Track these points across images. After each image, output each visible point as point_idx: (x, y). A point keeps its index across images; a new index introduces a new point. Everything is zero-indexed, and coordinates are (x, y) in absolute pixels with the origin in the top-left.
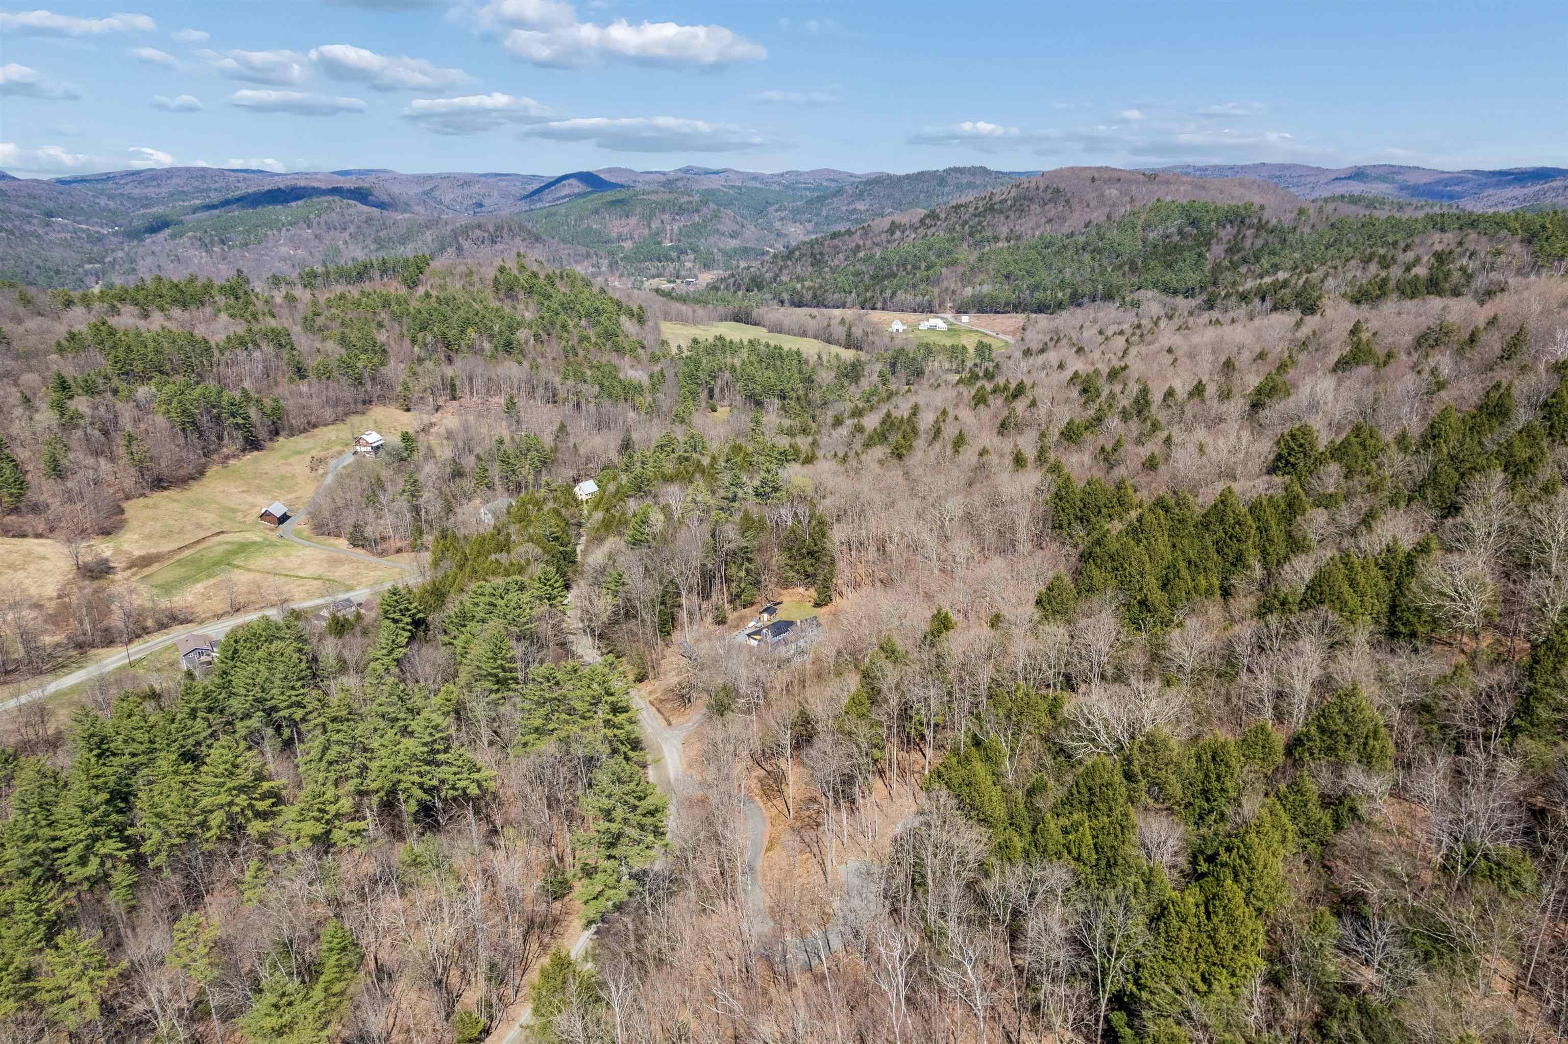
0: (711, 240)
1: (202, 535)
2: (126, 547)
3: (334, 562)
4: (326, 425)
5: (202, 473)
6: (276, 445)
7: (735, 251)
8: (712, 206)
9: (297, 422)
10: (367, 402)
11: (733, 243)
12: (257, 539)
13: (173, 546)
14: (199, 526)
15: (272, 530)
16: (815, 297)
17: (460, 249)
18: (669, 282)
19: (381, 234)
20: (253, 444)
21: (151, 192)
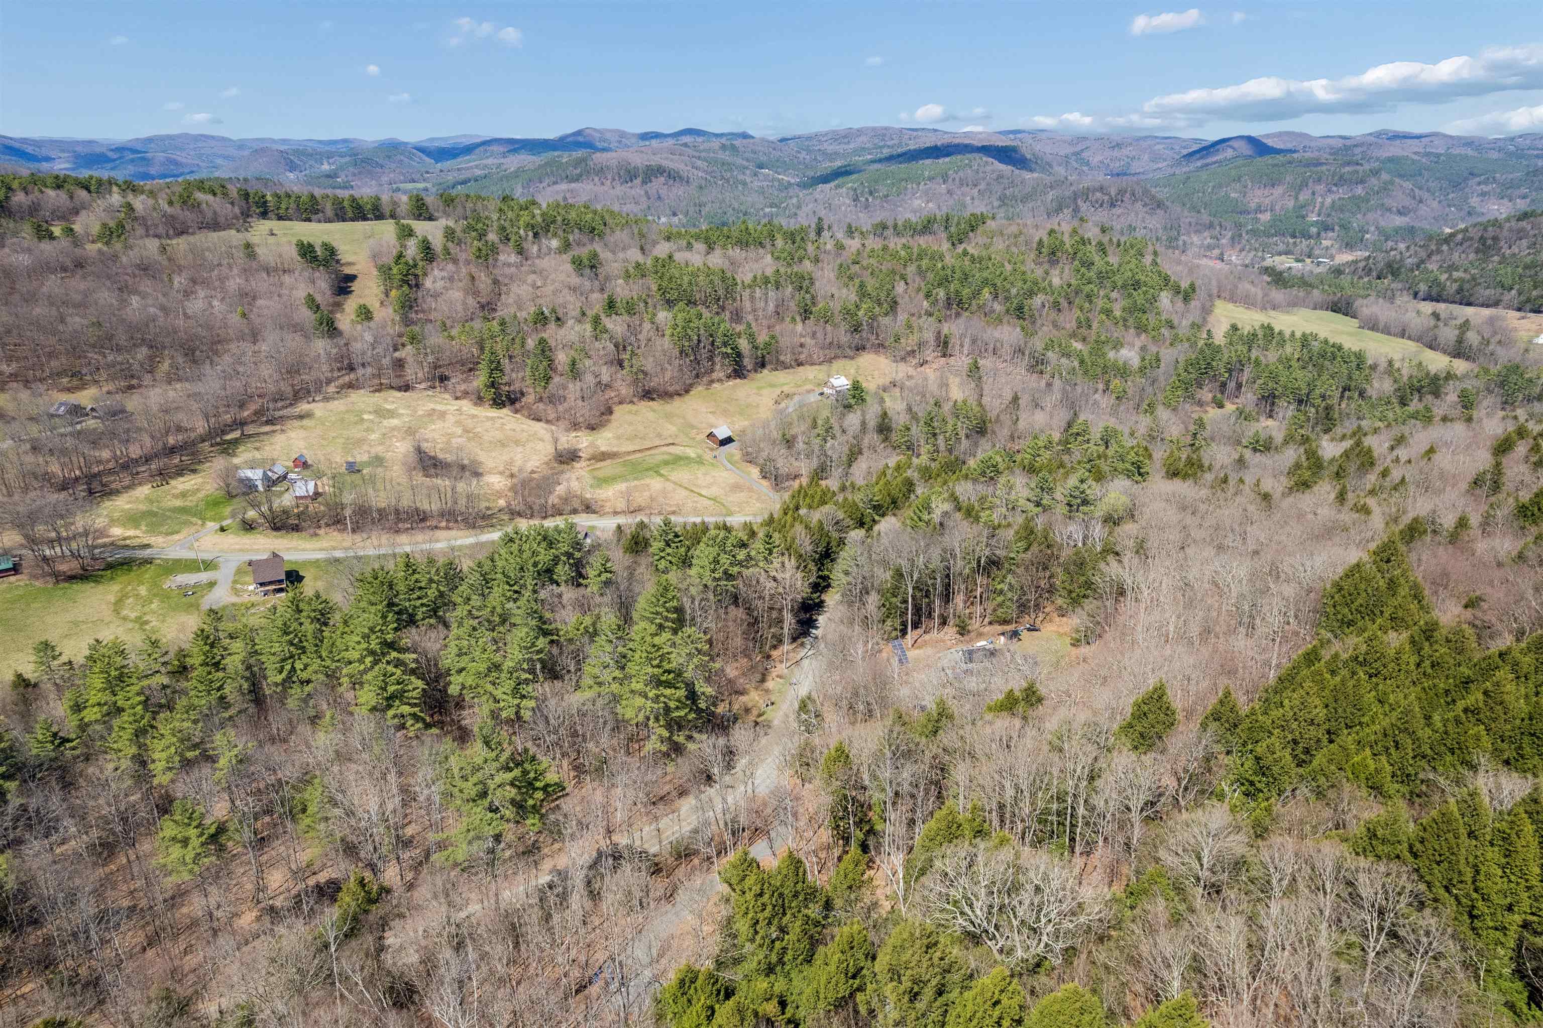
0: (1370, 216)
1: (657, 442)
2: (599, 442)
3: (736, 488)
4: (812, 364)
5: (687, 391)
6: (759, 375)
7: (1397, 230)
8: (1385, 176)
9: (787, 358)
10: (860, 348)
11: (1399, 221)
12: (693, 455)
13: (631, 448)
14: (659, 435)
15: (712, 450)
16: (1460, 291)
17: (1076, 210)
18: (1297, 260)
19: (1007, 192)
20: (739, 372)
21: (840, 148)
